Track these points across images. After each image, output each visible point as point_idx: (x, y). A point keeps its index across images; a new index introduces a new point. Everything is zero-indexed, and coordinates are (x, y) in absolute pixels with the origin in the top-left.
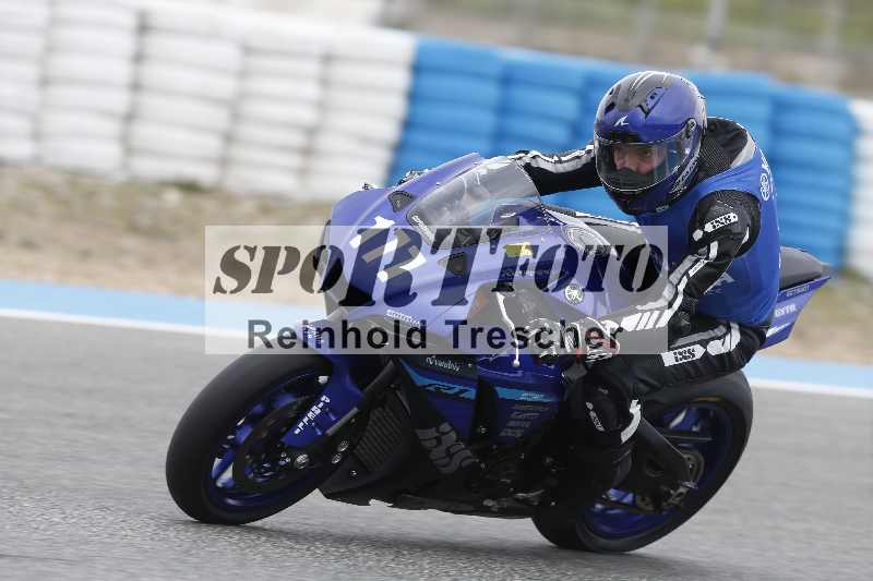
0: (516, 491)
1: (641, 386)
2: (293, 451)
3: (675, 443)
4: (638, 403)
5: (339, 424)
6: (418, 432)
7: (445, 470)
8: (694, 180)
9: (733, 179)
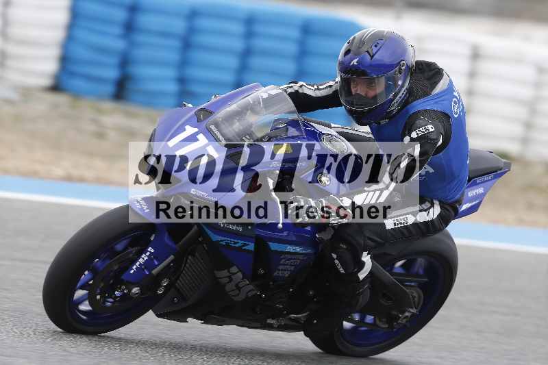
0: (288, 314)
1: (369, 242)
2: (130, 285)
3: (402, 282)
4: (368, 254)
5: (161, 266)
6: (216, 272)
7: (236, 299)
8: (406, 103)
9: (432, 102)
